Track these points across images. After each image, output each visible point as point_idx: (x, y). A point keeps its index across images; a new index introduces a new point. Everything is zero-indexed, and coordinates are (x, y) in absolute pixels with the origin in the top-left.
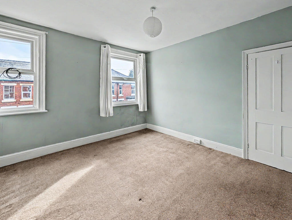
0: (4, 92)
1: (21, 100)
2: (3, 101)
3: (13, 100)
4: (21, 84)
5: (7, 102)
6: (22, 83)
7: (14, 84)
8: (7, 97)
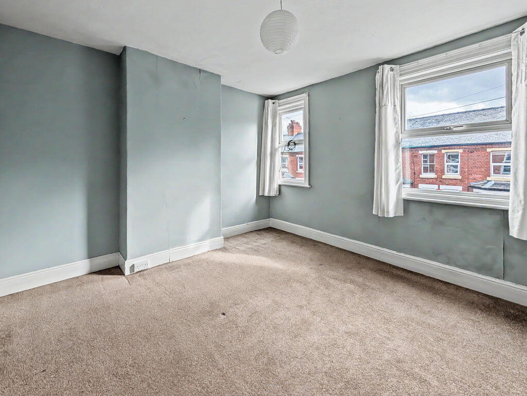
0: (423, 164)
1: (443, 177)
2: (421, 176)
3: (432, 175)
4: (443, 151)
5: (426, 178)
6: (445, 149)
7: (435, 152)
8: (426, 170)
